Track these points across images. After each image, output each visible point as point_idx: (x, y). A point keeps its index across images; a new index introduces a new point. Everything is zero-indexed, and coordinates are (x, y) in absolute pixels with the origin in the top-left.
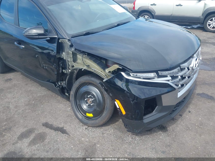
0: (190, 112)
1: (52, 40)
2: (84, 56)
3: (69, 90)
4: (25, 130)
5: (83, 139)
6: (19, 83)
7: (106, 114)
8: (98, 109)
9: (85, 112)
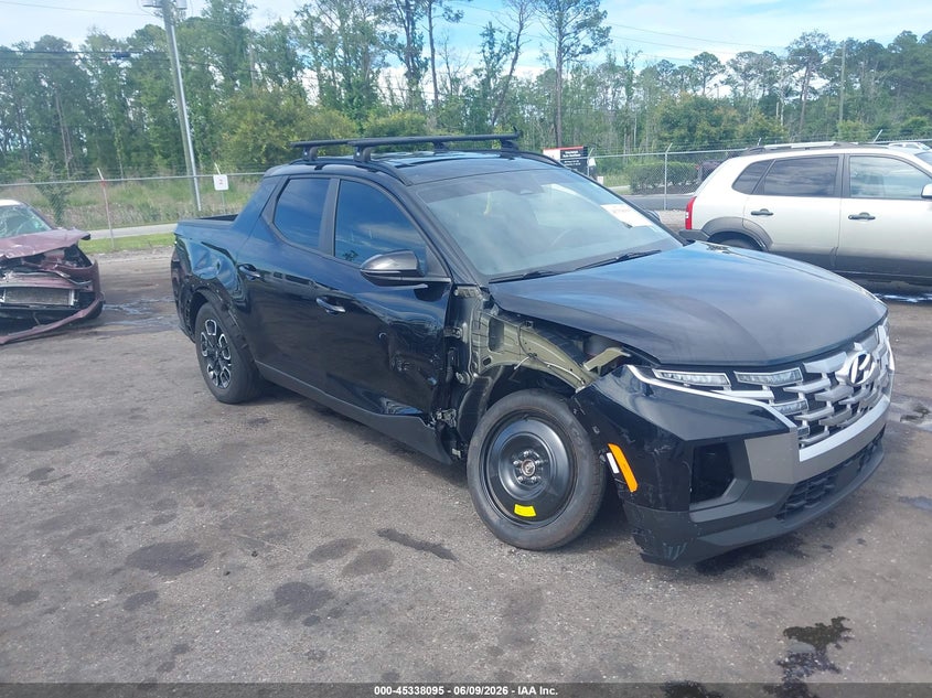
0: (861, 541)
1: (432, 292)
2: (524, 328)
3: (463, 439)
4: (327, 541)
5: (501, 575)
6: (294, 430)
7: (577, 509)
8: (551, 491)
9: (509, 502)
